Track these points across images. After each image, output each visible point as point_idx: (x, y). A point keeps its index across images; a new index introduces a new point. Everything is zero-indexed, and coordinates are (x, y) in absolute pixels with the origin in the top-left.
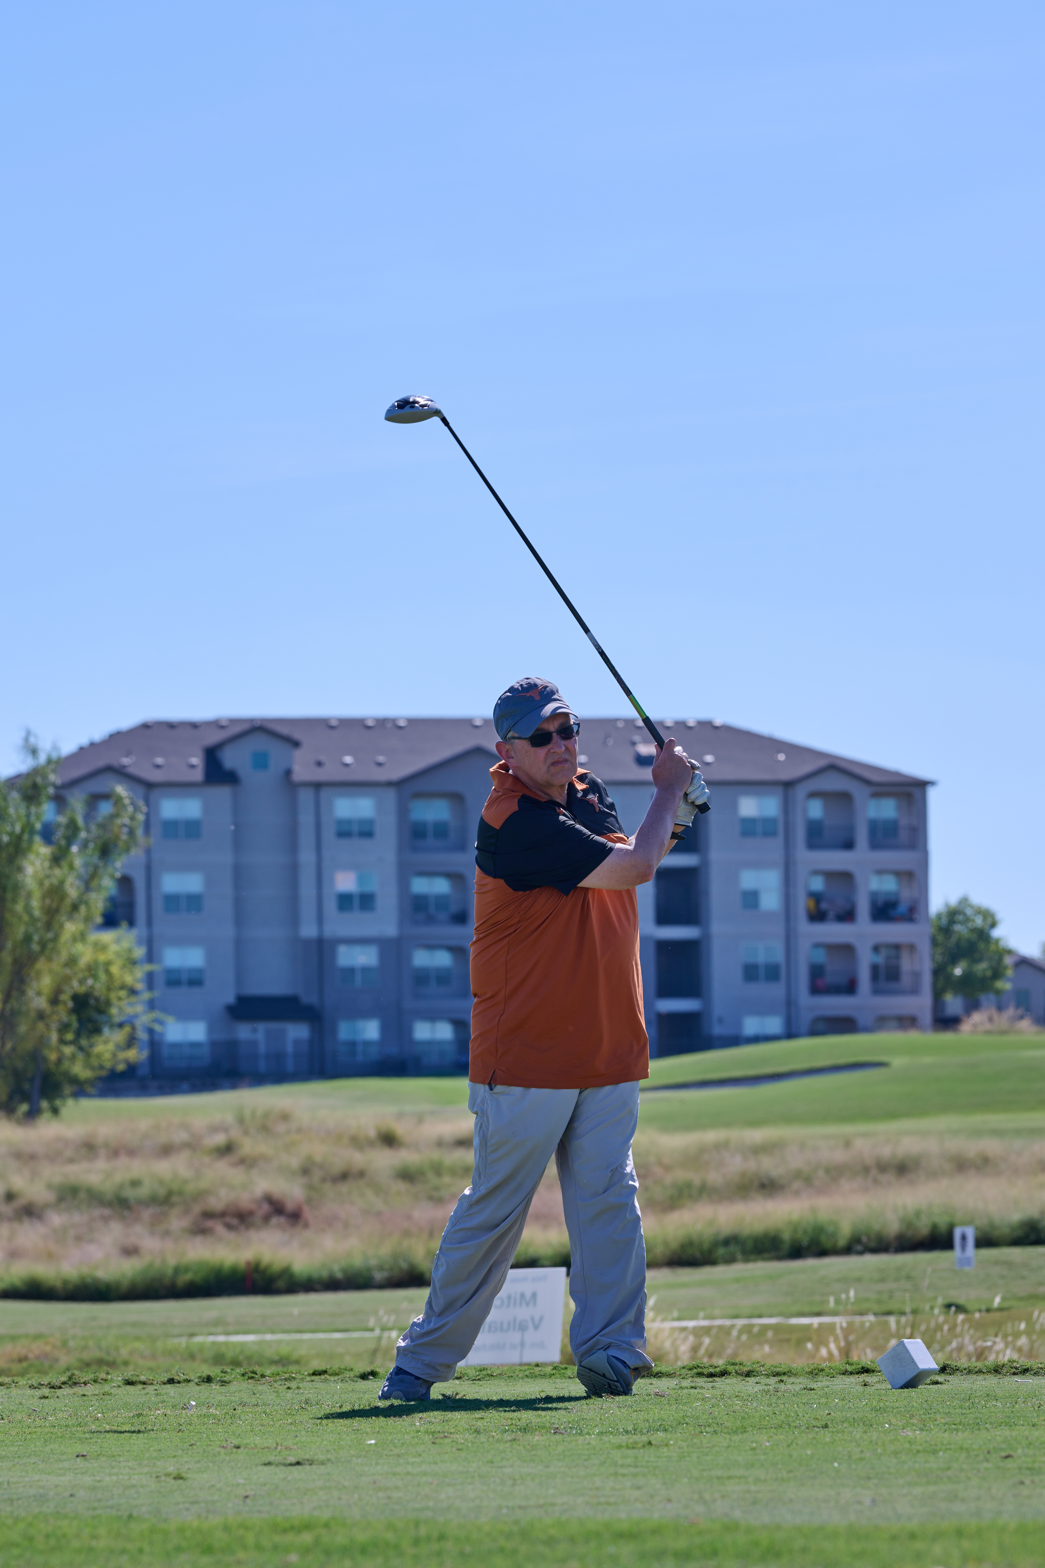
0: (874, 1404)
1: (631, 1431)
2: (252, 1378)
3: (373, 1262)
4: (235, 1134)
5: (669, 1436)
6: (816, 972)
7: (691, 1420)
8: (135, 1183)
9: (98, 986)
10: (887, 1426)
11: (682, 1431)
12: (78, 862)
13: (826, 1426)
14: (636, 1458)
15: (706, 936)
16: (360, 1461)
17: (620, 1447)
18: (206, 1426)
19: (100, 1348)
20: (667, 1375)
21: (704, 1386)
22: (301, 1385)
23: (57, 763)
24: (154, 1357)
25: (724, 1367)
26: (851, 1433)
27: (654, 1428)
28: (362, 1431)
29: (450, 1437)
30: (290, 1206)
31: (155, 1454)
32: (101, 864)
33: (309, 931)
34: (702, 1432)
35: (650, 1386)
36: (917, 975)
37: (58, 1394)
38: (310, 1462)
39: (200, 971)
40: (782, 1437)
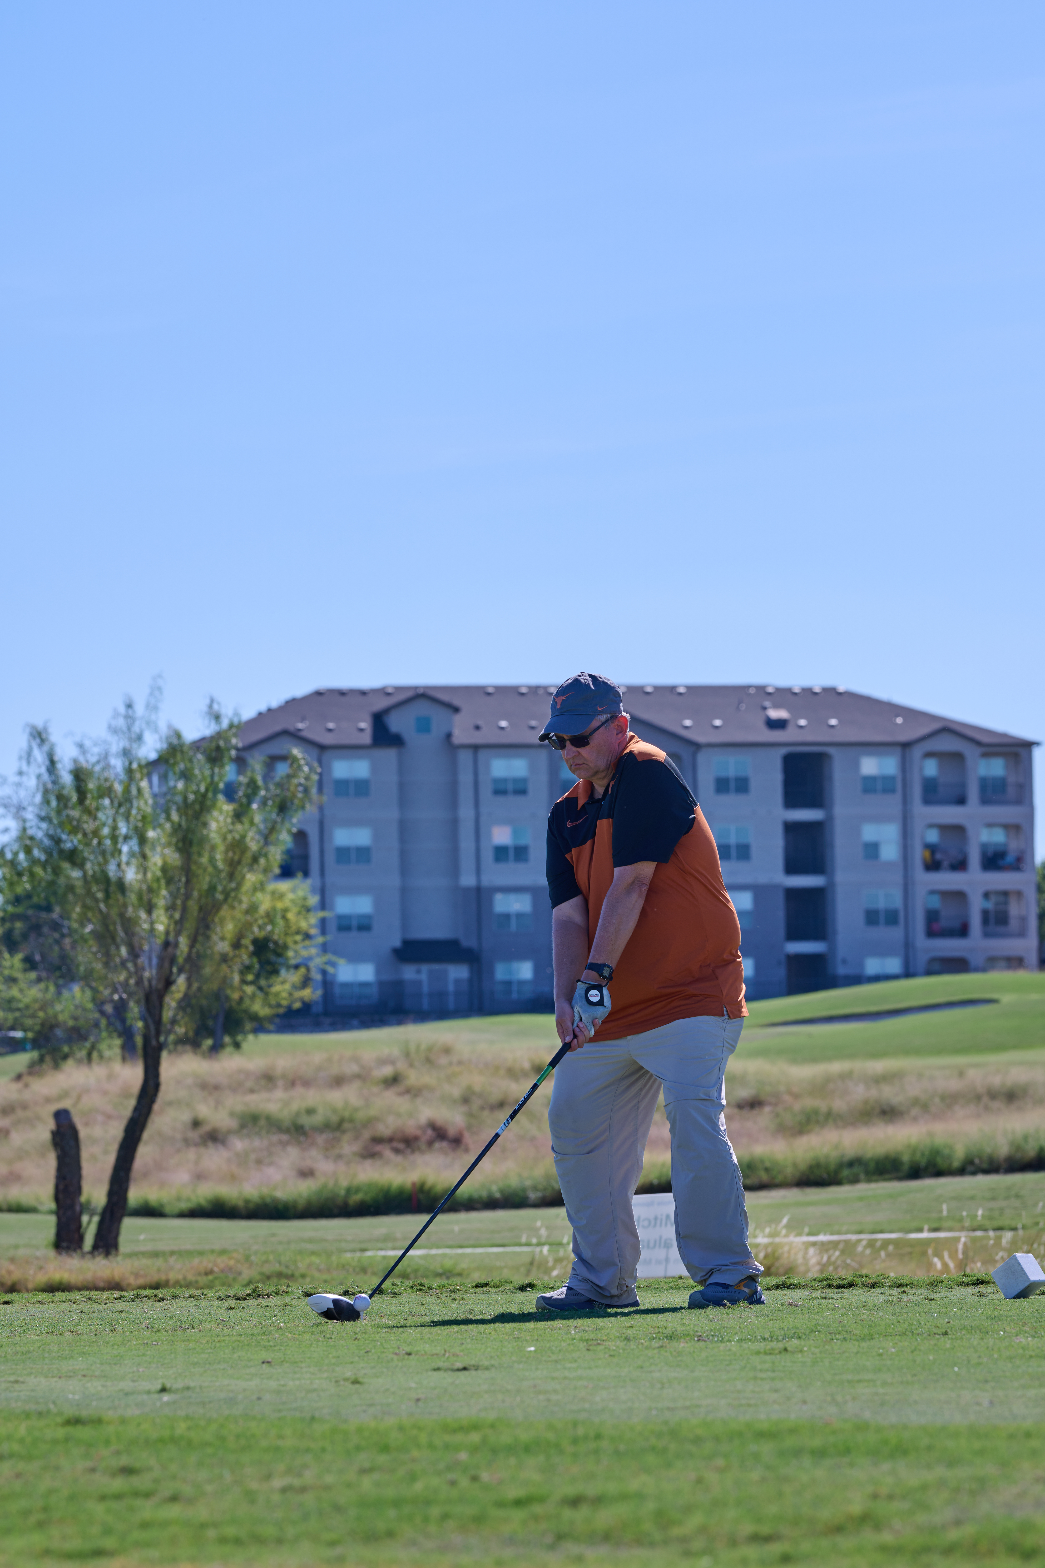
0: (990, 1313)
1: (768, 1338)
2: (421, 1290)
3: (528, 1183)
4: (401, 1066)
5: (803, 1343)
6: (932, 917)
7: (823, 1328)
8: (310, 1111)
9: (278, 932)
10: (1002, 1333)
11: (814, 1339)
12: (258, 818)
13: (946, 1333)
14: (773, 1363)
15: (831, 884)
16: (521, 1366)
17: (758, 1353)
18: (379, 1334)
19: (280, 1263)
20: (799, 1287)
21: (833, 1297)
22: (465, 1297)
23: (237, 728)
24: (329, 1270)
25: (851, 1279)
26: (969, 1339)
27: (789, 1335)
28: (522, 1339)
29: (602, 1344)
30: (452, 1132)
31: (333, 1361)
32: (279, 819)
33: (468, 880)
34: (833, 1339)
35: (784, 1297)
36: (1023, 919)
37: (243, 1305)
38: (476, 1368)
39: (368, 917)
40: (906, 1344)
